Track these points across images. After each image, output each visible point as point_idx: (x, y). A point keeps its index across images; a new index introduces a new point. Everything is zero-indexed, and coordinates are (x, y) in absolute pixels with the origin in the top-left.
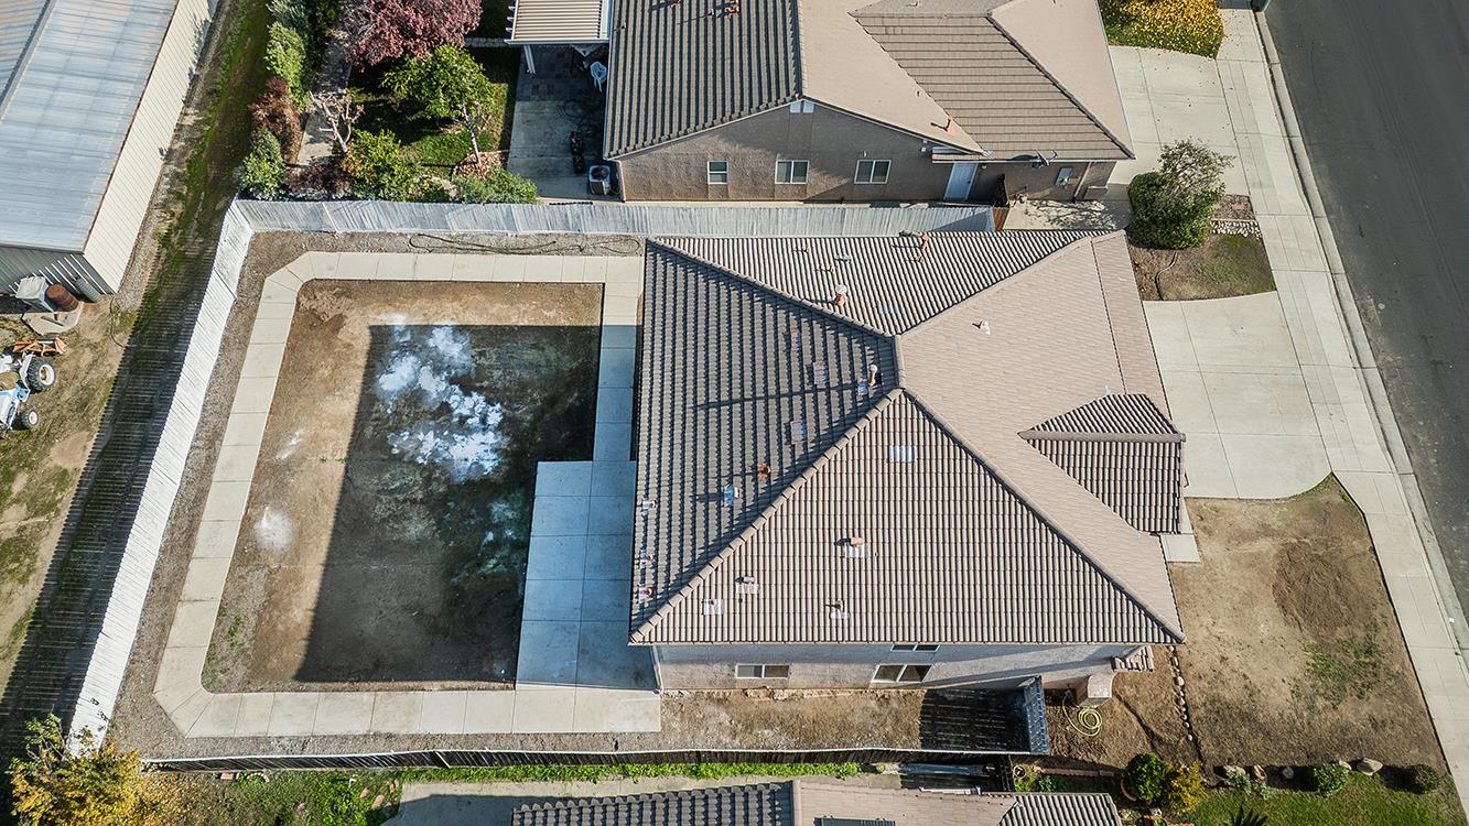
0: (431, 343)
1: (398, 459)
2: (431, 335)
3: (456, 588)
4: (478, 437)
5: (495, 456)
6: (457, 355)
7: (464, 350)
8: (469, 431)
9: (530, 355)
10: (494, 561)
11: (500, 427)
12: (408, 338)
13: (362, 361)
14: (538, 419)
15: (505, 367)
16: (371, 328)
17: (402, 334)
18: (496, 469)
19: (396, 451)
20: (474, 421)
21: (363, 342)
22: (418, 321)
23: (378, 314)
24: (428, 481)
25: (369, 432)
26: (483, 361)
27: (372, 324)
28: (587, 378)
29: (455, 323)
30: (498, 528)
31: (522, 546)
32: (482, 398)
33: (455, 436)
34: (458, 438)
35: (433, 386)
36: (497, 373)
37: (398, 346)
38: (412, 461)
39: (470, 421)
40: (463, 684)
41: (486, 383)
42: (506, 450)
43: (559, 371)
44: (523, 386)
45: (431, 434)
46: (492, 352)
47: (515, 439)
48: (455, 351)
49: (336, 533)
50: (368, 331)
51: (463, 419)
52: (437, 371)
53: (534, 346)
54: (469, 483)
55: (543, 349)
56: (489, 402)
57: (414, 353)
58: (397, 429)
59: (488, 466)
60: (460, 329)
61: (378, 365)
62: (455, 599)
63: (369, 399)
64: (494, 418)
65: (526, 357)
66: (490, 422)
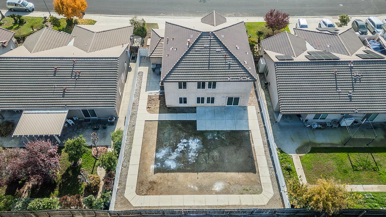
0: (161, 158)
1: (197, 161)
2: (159, 158)
3: (230, 144)
4: (190, 144)
5: (195, 140)
6: (166, 151)
7: (164, 149)
8: (188, 146)
9: (166, 135)
10: (222, 137)
11: (187, 139)
13: (166, 174)
14: (185, 132)
15: (170, 140)
16: (155, 173)
17: (158, 165)
18: (199, 139)
19: (195, 161)
20: (186, 145)
21: (159, 174)
22: (153, 162)
23: (150, 173)
24: (202, 153)
25: (189, 169)
26: (168, 145)
27: (153, 173)
28: (173, 123)
29: (155, 152)
30: (214, 137)
31: (218, 132)
32: (179, 144)
34: (190, 148)
35: (175, 155)
36: (171, 141)
37: (162, 165)
38: (197, 157)
40: (251, 140)
41: (175, 144)
42: (194, 138)
43: (172, 128)
44: (175, 135)
45: (189, 154)
46: (165, 143)
47: (191, 136)
48: (163, 152)
51: (185, 147)
52: (170, 155)
53: (163, 134)
54: (203, 144)
55: (164, 133)
56: (180, 142)
57: (164, 161)
58: (188, 162)
59: (198, 141)
60: (157, 151)
61: (167, 170)
62: (232, 143)
63: (178, 170)
66: (186, 141)
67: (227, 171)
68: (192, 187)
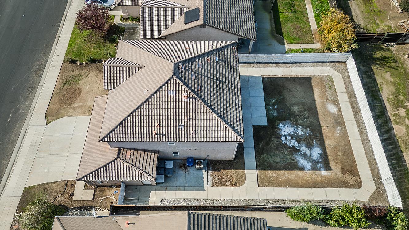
0: (310, 164)
1: (307, 127)
2: (311, 166)
3: (281, 95)
4: (286, 133)
5: (280, 128)
6: (301, 159)
7: (299, 161)
8: (290, 135)
9: (278, 160)
10: (273, 101)
11: (281, 136)
12: (318, 166)
13: (330, 158)
14: (270, 138)
15: (284, 155)
16: (331, 170)
17: (321, 167)
18: (279, 124)
19: (308, 129)
21: (332, 164)
22: (317, 172)
23: (331, 175)
24: (296, 121)
25: (318, 135)
26: (292, 157)
27: (331, 171)
28: (259, 152)
29: (305, 171)
30: (274, 109)
31: (267, 105)
32: (289, 145)
33: (293, 134)
34: (292, 133)
35: (304, 149)
36: (286, 153)
37: (320, 163)
38: (303, 126)
39: (290, 138)
40: (273, 77)
41: (289, 150)
42: (278, 129)
43: (268, 154)
44: (277, 149)
45: (300, 134)
46: (290, 161)
47: (276, 132)
48: (302, 161)
49: (316, 108)
50: (332, 168)
51: (292, 138)
52: (305, 154)
53: (277, 163)
54: (285, 120)
55: (274, 162)
56: (286, 144)
57: (314, 160)
58: (310, 135)
59: (281, 125)
60: (302, 169)
61: (324, 156)
62: (280, 93)
63: (322, 144)
64: (283, 139)
65: (279, 159)
66: (284, 138)
67: (314, 100)
68: (338, 132)
